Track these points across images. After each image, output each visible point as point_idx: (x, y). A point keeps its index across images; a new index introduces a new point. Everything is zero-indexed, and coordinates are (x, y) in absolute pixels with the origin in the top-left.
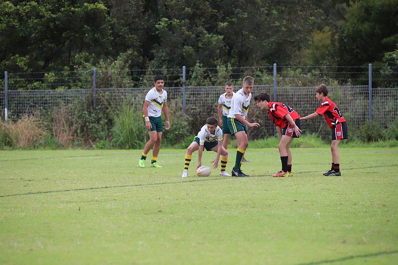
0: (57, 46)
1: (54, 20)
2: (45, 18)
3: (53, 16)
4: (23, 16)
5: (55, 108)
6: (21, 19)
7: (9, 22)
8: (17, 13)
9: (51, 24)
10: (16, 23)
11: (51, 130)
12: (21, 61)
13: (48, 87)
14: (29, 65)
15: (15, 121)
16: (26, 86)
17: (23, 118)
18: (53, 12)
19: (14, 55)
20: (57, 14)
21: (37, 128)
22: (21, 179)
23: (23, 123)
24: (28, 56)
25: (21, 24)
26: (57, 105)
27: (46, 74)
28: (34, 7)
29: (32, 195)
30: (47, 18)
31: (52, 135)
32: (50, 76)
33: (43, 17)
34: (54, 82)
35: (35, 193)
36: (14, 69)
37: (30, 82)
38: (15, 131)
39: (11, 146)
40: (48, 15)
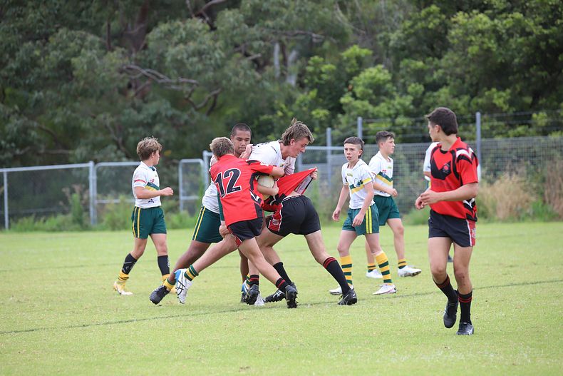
0: (550, 74)
1: (546, 37)
2: (534, 36)
3: (546, 32)
4: (503, 34)
5: (547, 162)
6: (499, 39)
7: (483, 43)
8: (495, 31)
9: (543, 44)
10: (492, 45)
11: (542, 194)
12: (500, 98)
13: (538, 133)
14: (511, 103)
15: (491, 183)
16: (506, 133)
17: (502, 177)
18: (545, 26)
19: (489, 89)
20: (550, 28)
21: (522, 191)
22: (500, 264)
23: (503, 185)
24: (508, 91)
25: (499, 45)
26: (551, 158)
27: (534, 115)
28: (519, 21)
29: (515, 287)
30: (537, 36)
31: (544, 202)
32: (541, 118)
33: (530, 33)
34: (547, 126)
35: (519, 284)
36: (490, 109)
37: (512, 126)
38: (491, 197)
39: (486, 217)
40: (538, 30)
